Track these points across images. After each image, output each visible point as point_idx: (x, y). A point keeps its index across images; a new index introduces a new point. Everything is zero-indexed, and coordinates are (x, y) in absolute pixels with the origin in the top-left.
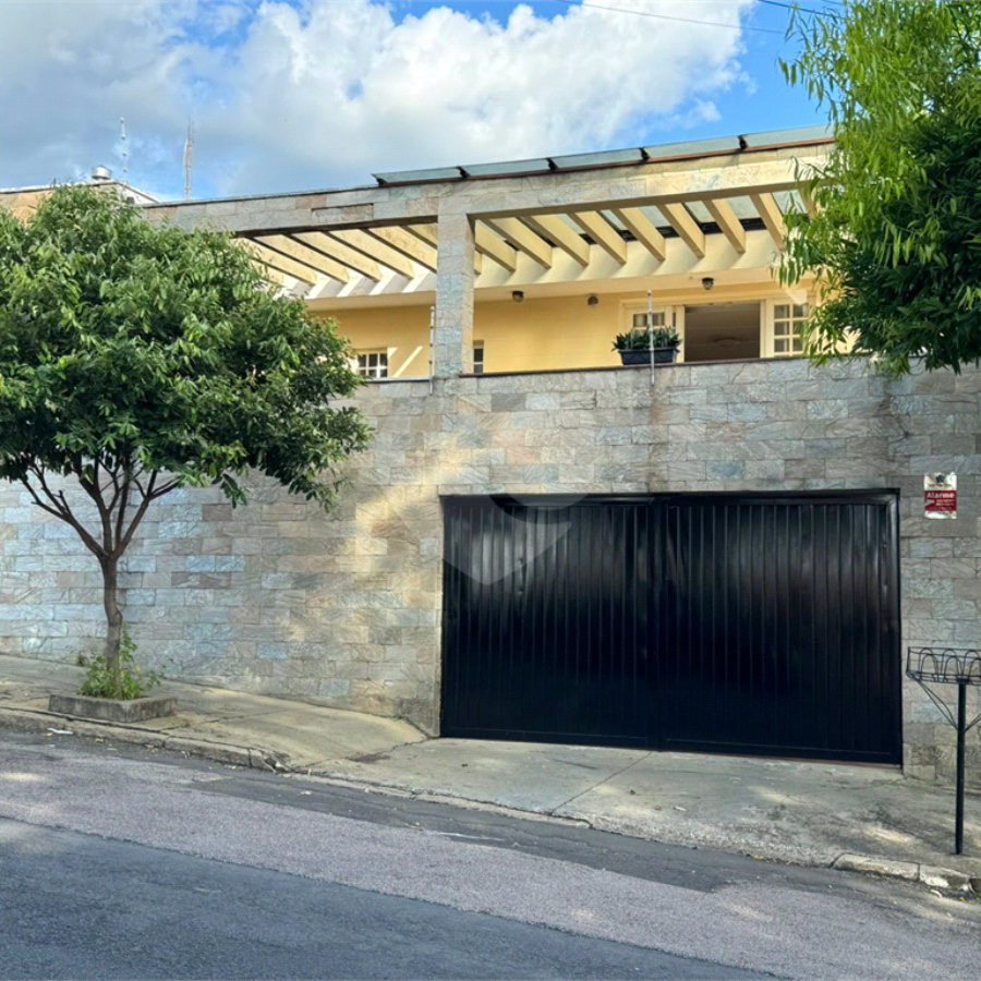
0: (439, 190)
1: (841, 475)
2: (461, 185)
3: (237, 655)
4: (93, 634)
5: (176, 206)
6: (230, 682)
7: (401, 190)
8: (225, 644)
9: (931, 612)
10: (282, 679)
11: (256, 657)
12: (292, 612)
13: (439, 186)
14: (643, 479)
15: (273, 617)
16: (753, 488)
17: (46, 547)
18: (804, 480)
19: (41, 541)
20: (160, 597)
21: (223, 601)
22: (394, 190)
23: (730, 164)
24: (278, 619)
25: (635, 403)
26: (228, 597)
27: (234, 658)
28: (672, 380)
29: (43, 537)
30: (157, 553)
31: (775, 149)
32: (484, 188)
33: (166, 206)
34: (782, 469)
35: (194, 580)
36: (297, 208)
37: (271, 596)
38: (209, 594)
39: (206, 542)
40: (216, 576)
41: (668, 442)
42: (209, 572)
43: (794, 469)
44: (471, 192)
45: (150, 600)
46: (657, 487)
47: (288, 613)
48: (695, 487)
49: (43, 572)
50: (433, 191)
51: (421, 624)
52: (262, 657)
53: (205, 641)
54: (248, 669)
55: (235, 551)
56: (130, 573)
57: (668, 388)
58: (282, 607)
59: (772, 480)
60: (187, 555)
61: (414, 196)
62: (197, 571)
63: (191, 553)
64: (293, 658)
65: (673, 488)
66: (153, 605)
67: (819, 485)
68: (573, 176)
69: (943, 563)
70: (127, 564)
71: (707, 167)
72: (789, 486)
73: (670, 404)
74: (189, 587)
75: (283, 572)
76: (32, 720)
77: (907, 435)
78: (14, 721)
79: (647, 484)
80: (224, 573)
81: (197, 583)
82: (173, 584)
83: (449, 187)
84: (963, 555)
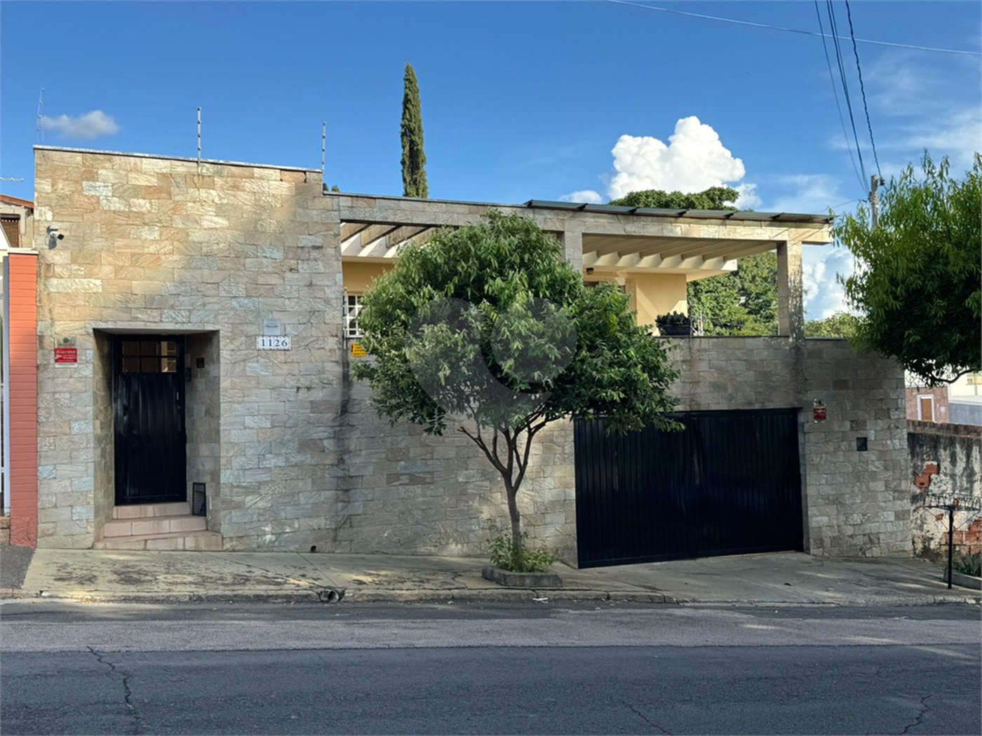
0: (565, 215)
1: (778, 401)
2: (578, 214)
3: (443, 531)
4: (323, 526)
5: (375, 198)
6: (439, 550)
7: (542, 211)
8: (433, 523)
9: (818, 470)
10: (476, 544)
11: (457, 531)
12: (480, 497)
13: (564, 212)
14: (688, 402)
15: (467, 502)
16: (741, 408)
17: (274, 461)
18: (763, 403)
19: (268, 456)
20: (377, 494)
21: (429, 493)
22: (537, 210)
23: (722, 224)
24: (471, 503)
25: (682, 358)
26: (432, 489)
27: (440, 533)
28: (700, 345)
29: (271, 453)
30: (374, 460)
31: (742, 220)
32: (592, 217)
33: (368, 198)
34: (754, 397)
35: (404, 479)
36: (470, 213)
37: (464, 487)
38: (418, 489)
39: (412, 450)
40: (422, 475)
41: (700, 381)
42: (416, 472)
43: (759, 397)
44: (586, 220)
45: (370, 497)
46: (695, 408)
47: (478, 498)
48: (713, 407)
49: (272, 481)
50: (562, 215)
51: (567, 498)
52: (460, 530)
53: (417, 523)
54: (451, 540)
55: (435, 456)
56: (352, 477)
57: (699, 351)
58: (473, 494)
59: (750, 403)
60: (399, 461)
61: (549, 216)
62: (407, 472)
63: (402, 460)
64: (483, 529)
65: (703, 408)
66: (373, 500)
67: (770, 406)
68: (642, 218)
69: (822, 445)
70: (348, 471)
71: (711, 224)
72: (757, 407)
73: (700, 359)
74: (401, 485)
75: (473, 469)
76: (515, 594)
77: (806, 380)
78: (501, 597)
79: (690, 406)
80: (428, 472)
81: (407, 481)
82: (388, 483)
83: (571, 214)
84: (829, 441)
